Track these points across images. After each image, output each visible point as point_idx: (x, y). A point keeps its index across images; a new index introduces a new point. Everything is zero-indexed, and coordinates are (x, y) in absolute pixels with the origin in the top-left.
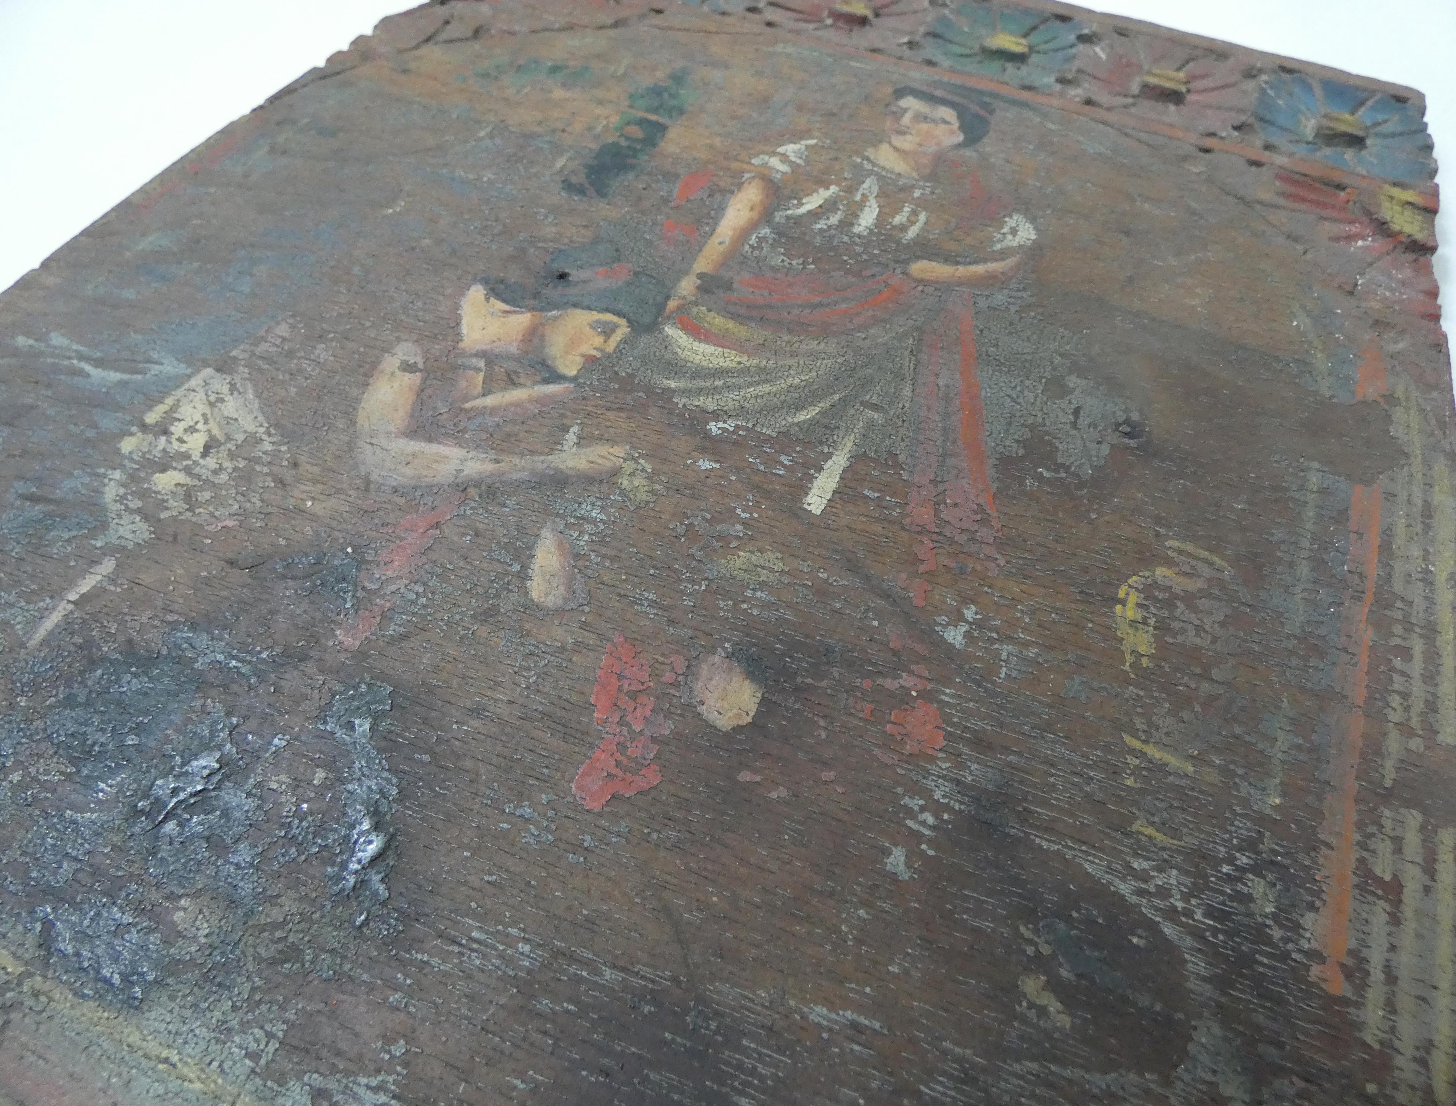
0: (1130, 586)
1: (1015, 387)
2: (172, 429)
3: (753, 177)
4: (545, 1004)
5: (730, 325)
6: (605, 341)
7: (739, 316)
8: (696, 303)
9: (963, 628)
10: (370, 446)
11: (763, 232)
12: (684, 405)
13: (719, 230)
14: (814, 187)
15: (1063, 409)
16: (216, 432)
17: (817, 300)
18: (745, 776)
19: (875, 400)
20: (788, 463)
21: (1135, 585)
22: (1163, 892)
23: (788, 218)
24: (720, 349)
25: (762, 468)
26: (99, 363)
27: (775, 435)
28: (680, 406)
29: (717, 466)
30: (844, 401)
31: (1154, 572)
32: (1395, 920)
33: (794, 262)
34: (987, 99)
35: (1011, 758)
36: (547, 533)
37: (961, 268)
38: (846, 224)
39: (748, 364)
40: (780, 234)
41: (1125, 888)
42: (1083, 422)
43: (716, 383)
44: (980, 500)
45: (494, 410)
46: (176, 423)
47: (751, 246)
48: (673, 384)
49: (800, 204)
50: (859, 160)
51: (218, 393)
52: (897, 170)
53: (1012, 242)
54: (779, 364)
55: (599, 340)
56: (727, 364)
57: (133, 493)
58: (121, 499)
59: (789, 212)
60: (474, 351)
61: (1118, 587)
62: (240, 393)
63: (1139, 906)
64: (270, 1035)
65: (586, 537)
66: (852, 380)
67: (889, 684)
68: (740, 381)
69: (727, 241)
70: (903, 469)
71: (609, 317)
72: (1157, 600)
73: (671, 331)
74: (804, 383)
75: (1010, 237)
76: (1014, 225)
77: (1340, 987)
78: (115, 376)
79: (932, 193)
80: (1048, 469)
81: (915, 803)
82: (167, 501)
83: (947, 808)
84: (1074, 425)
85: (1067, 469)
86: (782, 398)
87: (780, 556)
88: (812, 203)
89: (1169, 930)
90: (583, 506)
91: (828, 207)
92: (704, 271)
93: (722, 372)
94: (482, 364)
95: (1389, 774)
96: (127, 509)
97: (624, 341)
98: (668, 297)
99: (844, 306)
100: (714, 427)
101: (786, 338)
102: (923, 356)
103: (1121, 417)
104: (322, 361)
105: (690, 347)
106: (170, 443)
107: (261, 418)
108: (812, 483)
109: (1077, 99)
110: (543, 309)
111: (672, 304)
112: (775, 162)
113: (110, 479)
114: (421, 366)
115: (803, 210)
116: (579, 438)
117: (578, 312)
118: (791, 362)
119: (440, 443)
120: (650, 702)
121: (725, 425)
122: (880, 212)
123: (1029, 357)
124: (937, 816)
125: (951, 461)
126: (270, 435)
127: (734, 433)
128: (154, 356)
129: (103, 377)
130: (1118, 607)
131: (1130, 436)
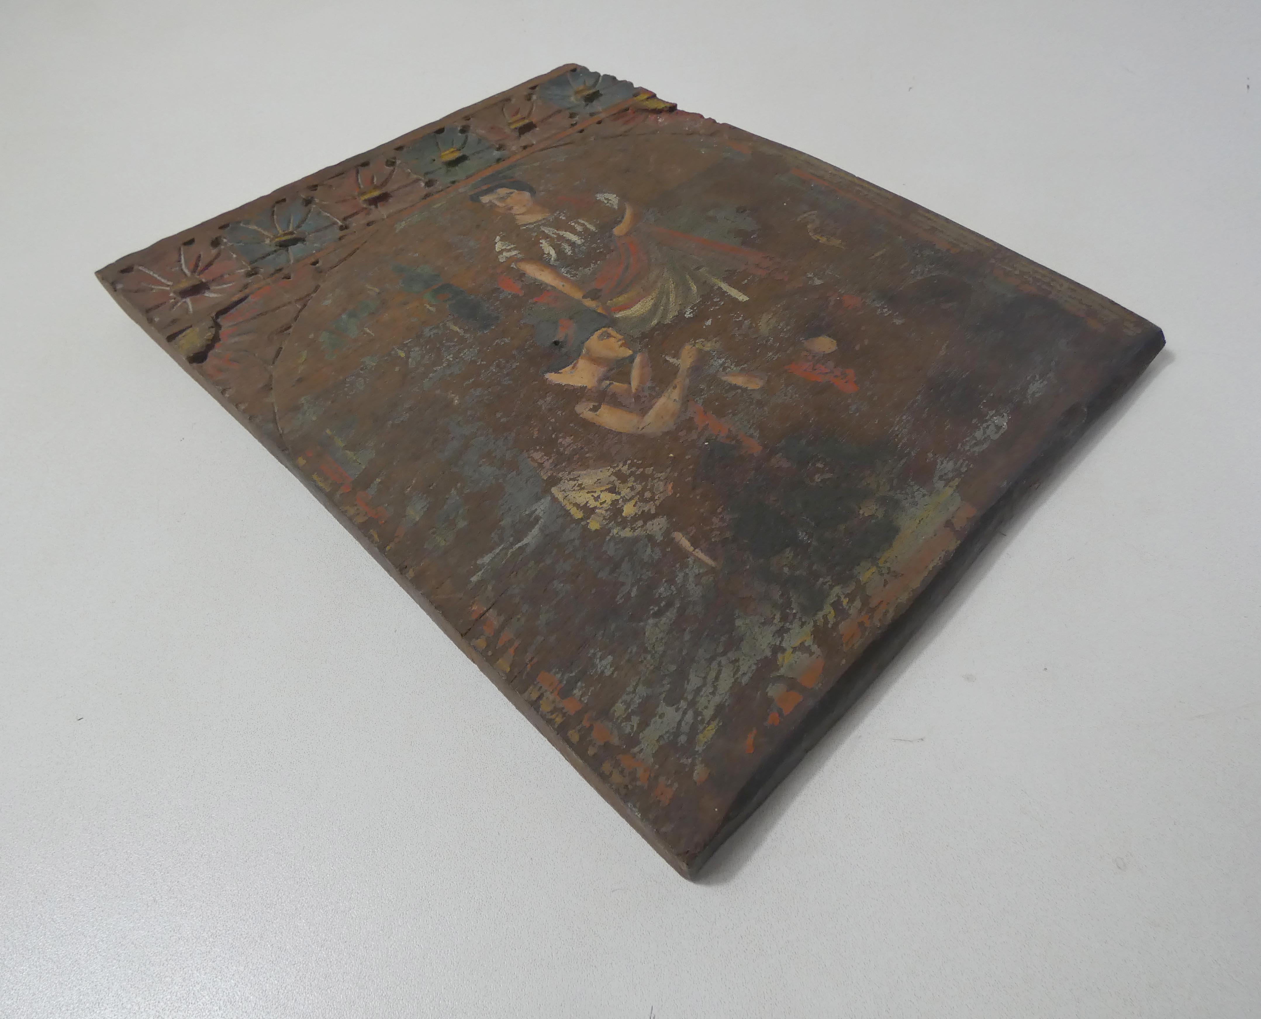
1: (706, 229)
2: (591, 506)
4: (924, 415)
9: (815, 279)
10: (643, 430)
12: (671, 321)
15: (724, 221)
16: (604, 488)
18: (857, 348)
21: (812, 234)
22: (922, 271)
25: (717, 307)
26: (518, 539)
29: (711, 319)
31: (809, 228)
33: (592, 266)
35: (869, 285)
36: (724, 378)
38: (572, 244)
41: (919, 277)
42: (732, 219)
46: (588, 505)
55: (612, 340)
57: (632, 525)
58: (633, 529)
61: (812, 238)
62: (579, 476)
63: (925, 277)
64: (918, 490)
65: (732, 367)
68: (664, 301)
69: (562, 283)
71: (597, 334)
72: (820, 232)
77: (957, 250)
78: (535, 531)
80: (752, 235)
81: (879, 311)
82: (643, 511)
83: (883, 305)
85: (754, 230)
89: (934, 274)
93: (655, 306)
94: (608, 382)
95: (899, 213)
96: (642, 526)
98: (595, 311)
100: (687, 315)
103: (734, 209)
104: (572, 442)
106: (602, 508)
113: (617, 533)
117: (587, 343)
119: (654, 404)
123: (691, 220)
124: (885, 308)
126: (617, 466)
127: (694, 311)
128: (527, 513)
129: (532, 538)
130: (820, 241)
131: (745, 211)
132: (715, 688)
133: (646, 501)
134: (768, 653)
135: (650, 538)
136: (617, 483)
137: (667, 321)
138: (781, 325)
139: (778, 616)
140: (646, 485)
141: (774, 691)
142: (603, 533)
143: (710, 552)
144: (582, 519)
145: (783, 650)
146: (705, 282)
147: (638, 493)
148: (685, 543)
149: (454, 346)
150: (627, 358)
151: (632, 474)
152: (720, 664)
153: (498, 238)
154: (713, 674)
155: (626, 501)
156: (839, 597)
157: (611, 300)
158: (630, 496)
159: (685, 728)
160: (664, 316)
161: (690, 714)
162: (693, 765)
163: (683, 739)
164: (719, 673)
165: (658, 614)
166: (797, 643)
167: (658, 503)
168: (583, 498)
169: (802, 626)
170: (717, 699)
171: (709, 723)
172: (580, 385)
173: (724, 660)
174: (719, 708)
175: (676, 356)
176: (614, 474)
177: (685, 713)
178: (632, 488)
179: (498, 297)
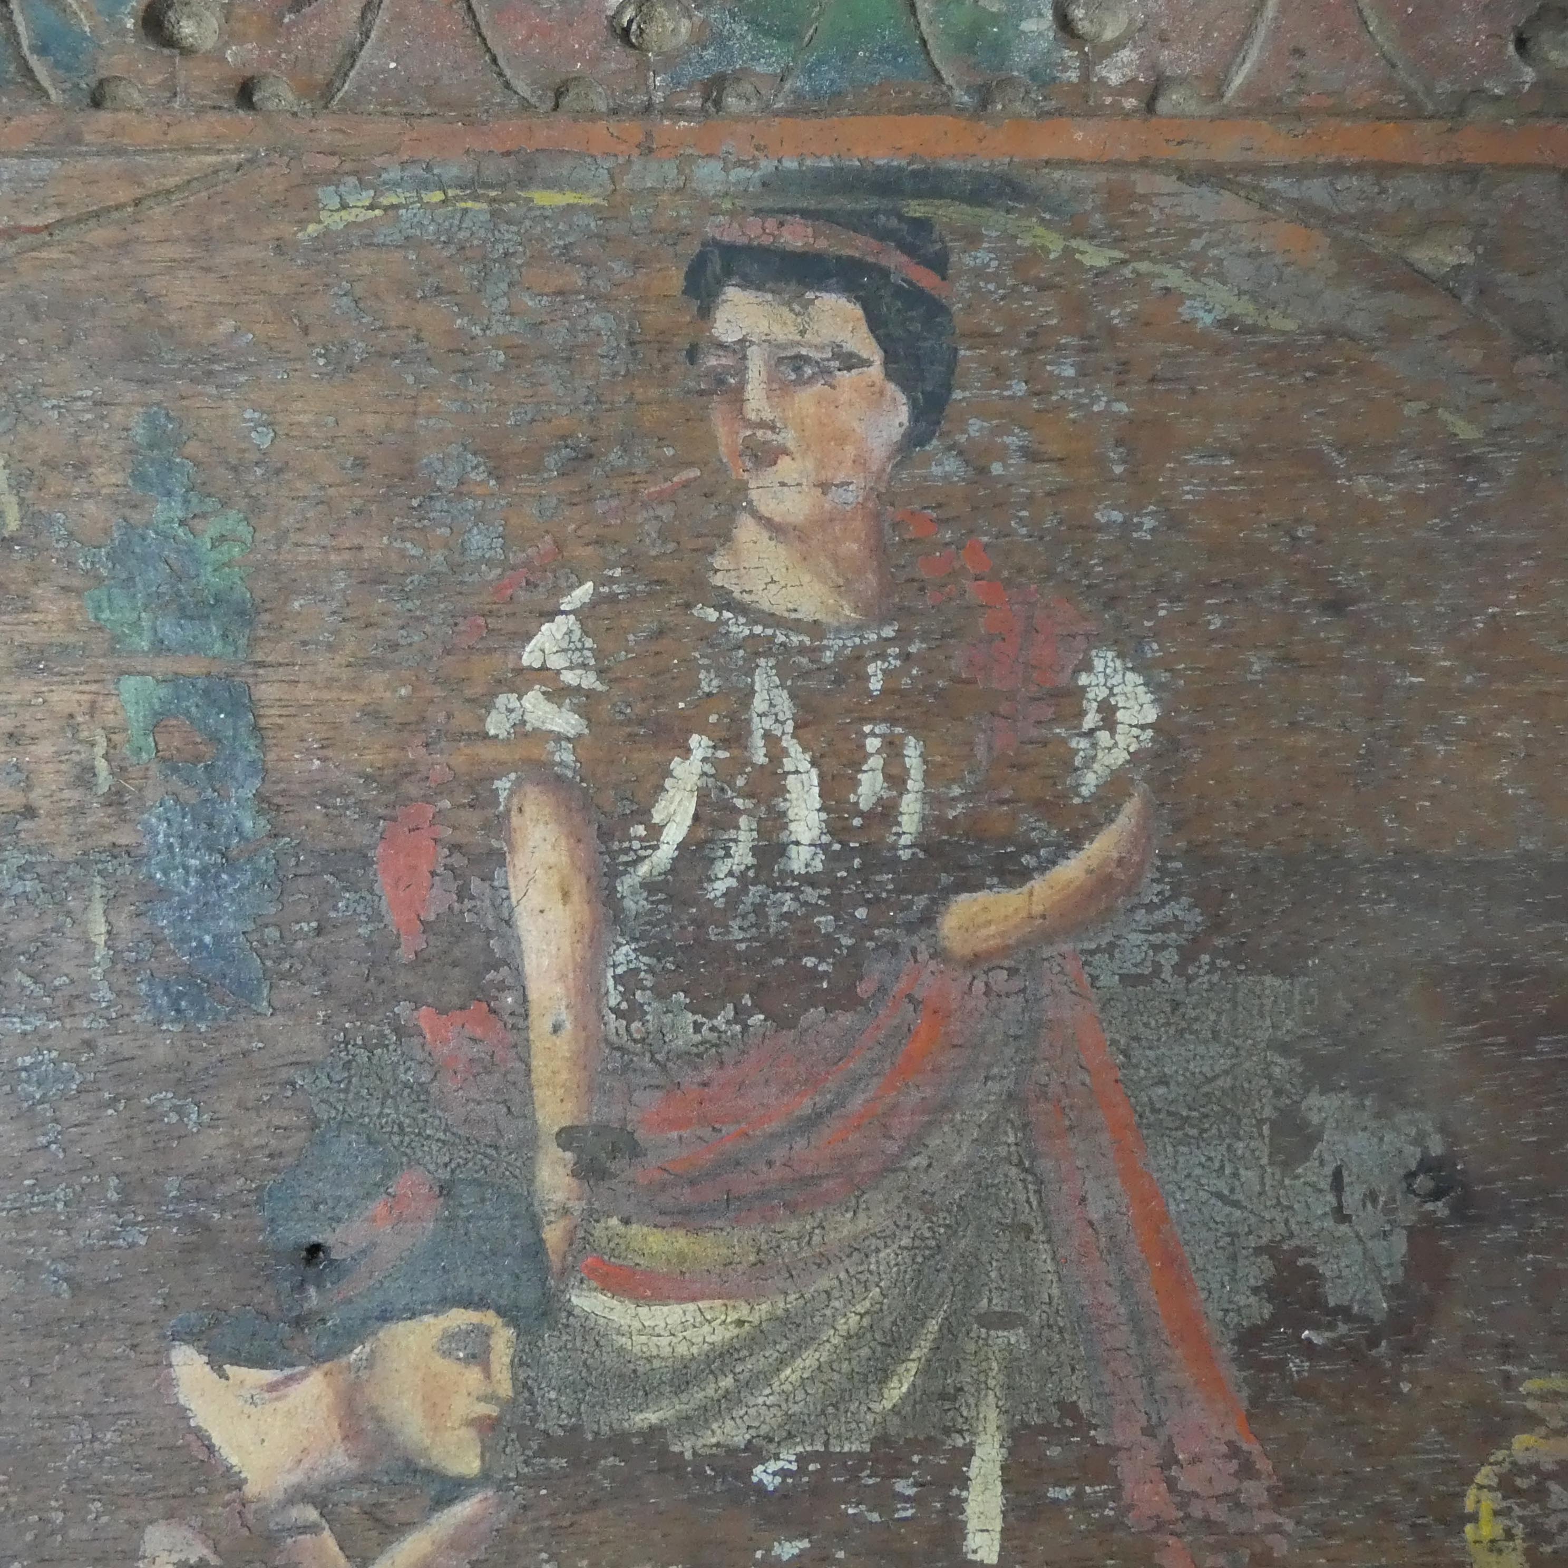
0: (1481, 1487)
1: (1222, 1167)
3: (518, 783)
5: (681, 1241)
6: (488, 1376)
7: (686, 1212)
8: (592, 1215)
11: (620, 957)
12: (695, 1453)
13: (533, 995)
14: (656, 756)
15: (1313, 1185)
17: (805, 1106)
19: (998, 1304)
20: (911, 1492)
21: (1486, 1482)
23: (649, 886)
24: (691, 1307)
25: (875, 1517)
27: (867, 1448)
28: (688, 1455)
29: (805, 1544)
30: (948, 1331)
31: (1507, 1449)
33: (719, 1021)
34: (916, 209)
37: (1038, 884)
39: (755, 1318)
42: (1352, 1198)
43: (722, 1384)
44: (1230, 1433)
47: (615, 1010)
48: (652, 1417)
49: (655, 831)
52: (808, 611)
54: (807, 1296)
55: (474, 1375)
56: (721, 1335)
59: (643, 869)
60: (281, 1496)
61: (1462, 1495)
66: (944, 1276)
69: (566, 1017)
70: (1095, 1427)
71: (459, 1318)
72: (1519, 1492)
74: (866, 1322)
75: (1103, 737)
76: (1103, 693)
79: (906, 657)
80: (1316, 1326)
84: (1339, 1214)
85: (1344, 1312)
86: (845, 1366)
92: (566, 1122)
94: (312, 1514)
97: (518, 1363)
98: (535, 1225)
99: (857, 1102)
100: (764, 1474)
101: (793, 1228)
102: (1045, 1165)
103: (1413, 1156)
105: (636, 1325)
108: (963, 1511)
109: (1127, 102)
111: (553, 1235)
115: (665, 853)
117: (400, 1328)
118: (824, 1282)
121: (780, 1464)
122: (821, 777)
123: (1225, 1082)
125: (1162, 1379)
127: (802, 1470)
130: (1469, 1528)
131: (1436, 1195)
137: (685, 1447)
146: (950, 1396)
150: (443, 1478)
153: (583, 593)
157: (626, 1222)
172: (234, 1460)
179: (329, 895)
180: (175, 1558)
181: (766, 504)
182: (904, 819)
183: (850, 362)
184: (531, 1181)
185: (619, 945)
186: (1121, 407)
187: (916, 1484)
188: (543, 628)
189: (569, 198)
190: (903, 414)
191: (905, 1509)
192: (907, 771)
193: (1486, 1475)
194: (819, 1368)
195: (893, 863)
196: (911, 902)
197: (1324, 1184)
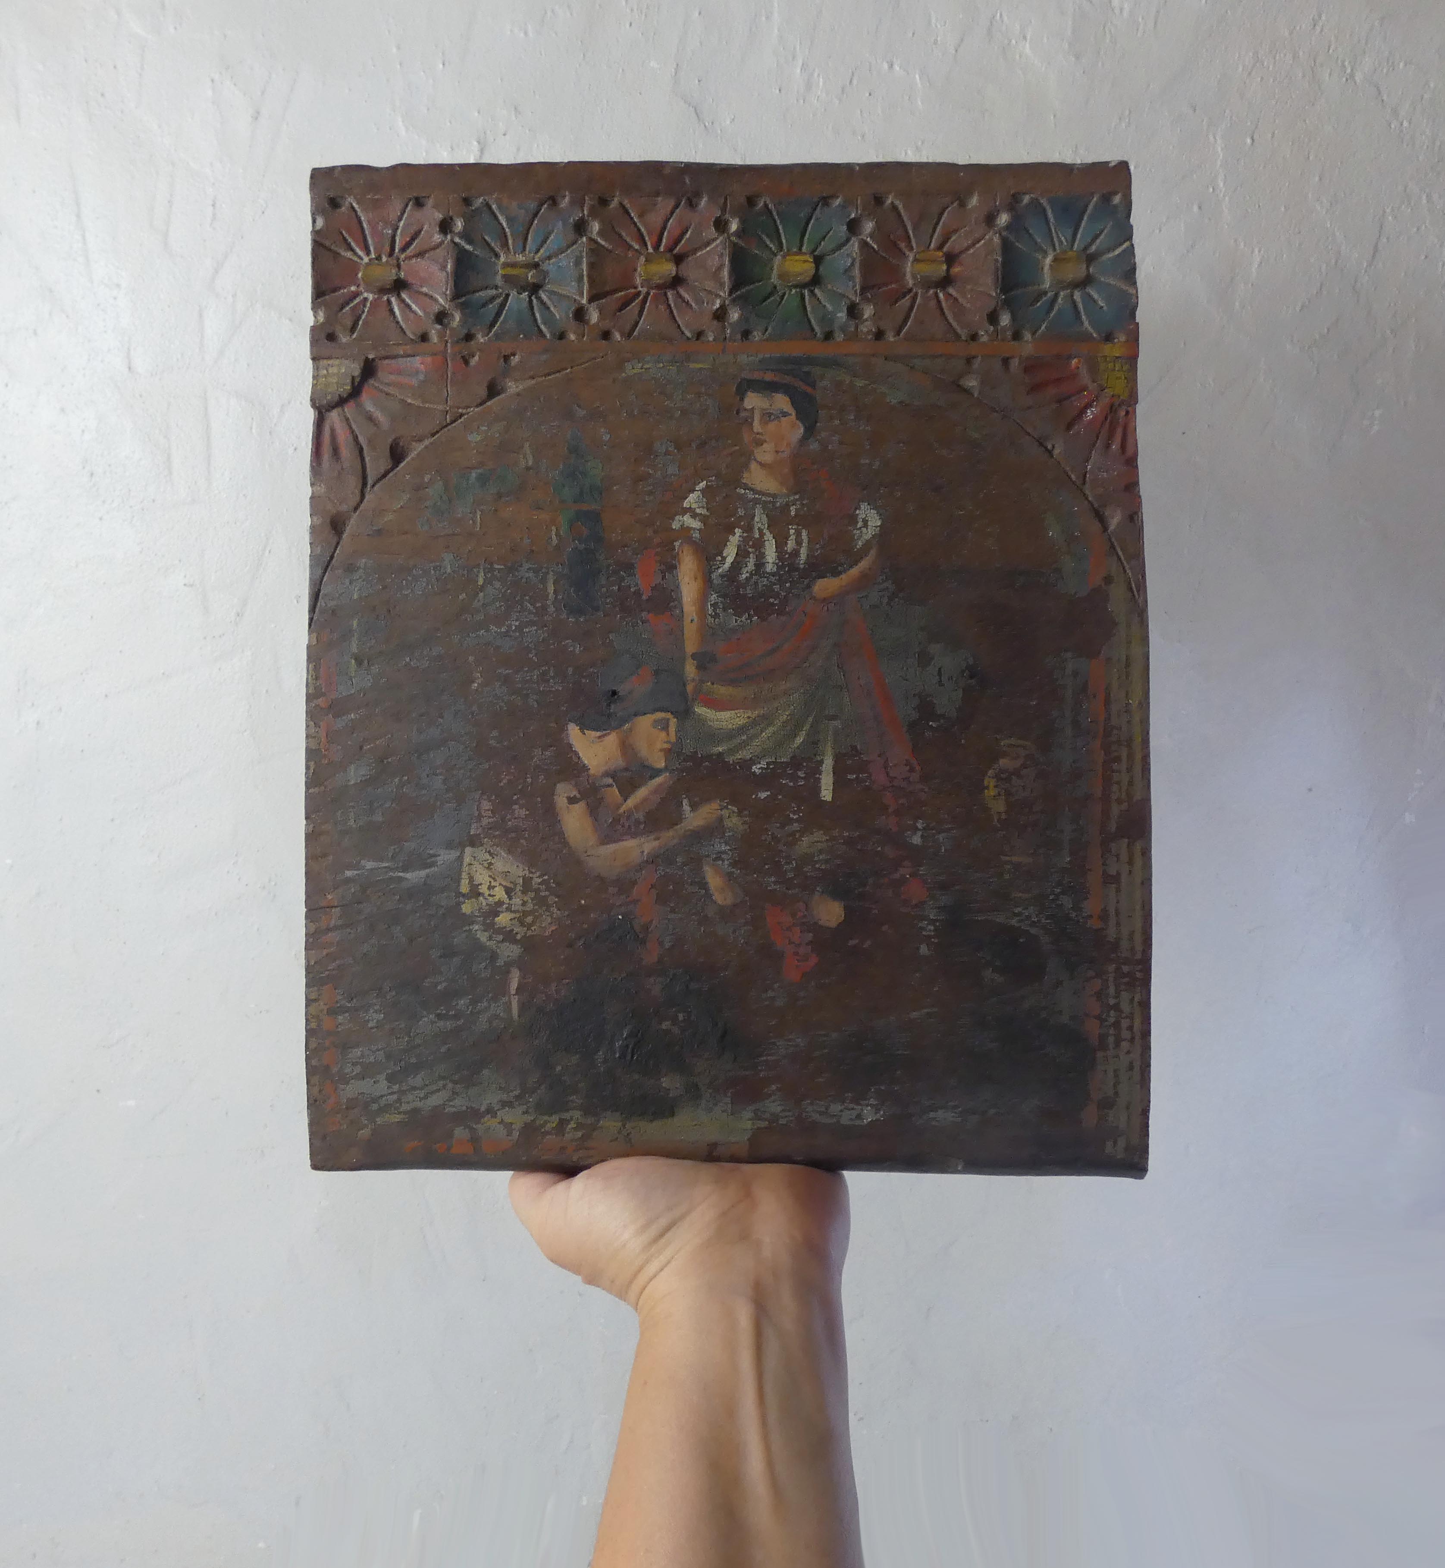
0: (990, 777)
1: (903, 668)
2: (481, 891)
4: (817, 1053)
8: (702, 681)
9: (919, 833)
15: (932, 674)
16: (504, 883)
18: (851, 943)
20: (803, 776)
21: (991, 775)
22: (1028, 917)
23: (722, 576)
26: (405, 869)
28: (731, 762)
29: (769, 793)
31: (998, 764)
32: (1118, 890)
34: (806, 369)
35: (957, 887)
37: (843, 576)
40: (725, 596)
41: (1014, 922)
42: (944, 679)
45: (636, 807)
46: (480, 887)
48: (720, 749)
49: (724, 559)
50: (743, 491)
51: (485, 861)
53: (868, 534)
55: (663, 734)
56: (741, 722)
58: (490, 938)
59: (720, 570)
61: (983, 780)
63: (1020, 927)
64: (726, 1104)
65: (726, 862)
67: (897, 876)
71: (660, 715)
72: (1002, 779)
73: (700, 710)
75: (864, 530)
77: (1099, 925)
78: (423, 873)
80: (934, 721)
81: (924, 923)
83: (937, 920)
84: (940, 683)
85: (942, 716)
86: (782, 733)
87: (822, 832)
88: (730, 553)
89: (1033, 931)
90: (716, 846)
91: (742, 554)
92: (694, 651)
93: (742, 729)
94: (610, 781)
95: (1113, 827)
96: (499, 942)
98: (684, 685)
100: (756, 769)
103: (964, 665)
107: (521, 866)
108: (820, 782)
109: (870, 337)
110: (620, 726)
111: (690, 688)
112: (688, 520)
113: (476, 931)
114: (578, 796)
115: (727, 565)
116: (691, 806)
117: (641, 718)
118: (776, 704)
119: (623, 840)
120: (798, 929)
121: (761, 765)
123: (904, 640)
124: (935, 926)
128: (431, 852)
129: (415, 876)
130: (986, 791)
131: (971, 677)
132: (426, 1097)
133: (522, 924)
134: (483, 1109)
135: (494, 957)
136: (519, 888)
137: (731, 759)
138: (821, 857)
139: (517, 1093)
140: (536, 911)
141: (460, 1133)
142: (469, 920)
143: (523, 1007)
144: (464, 895)
145: (494, 1115)
146: (815, 743)
147: (524, 911)
148: (514, 985)
149: (530, 612)
150: (653, 769)
151: (537, 891)
152: (444, 1086)
153: (703, 484)
154: (435, 1087)
155: (509, 909)
156: (572, 1119)
157: (713, 684)
158: (517, 908)
159: (383, 1102)
160: (732, 751)
161: (395, 1097)
162: (366, 1126)
163: (375, 1107)
164: (438, 1090)
165: (439, 1016)
166: (508, 1119)
167: (529, 933)
168: (482, 877)
169: (524, 1113)
170: (419, 1104)
171: (399, 1113)
172: (586, 762)
173: (450, 1085)
174: (415, 1111)
175: (694, 807)
176: (524, 878)
177: (393, 1093)
178: (524, 903)
179: (622, 579)
180: (566, 795)
181: (759, 458)
182: (802, 555)
183: (785, 414)
184: (683, 671)
185: (712, 595)
186: (868, 428)
187: (805, 773)
188: (691, 495)
189: (700, 366)
190: (802, 430)
191: (801, 782)
192: (802, 540)
193: (990, 773)
194: (774, 733)
195: (797, 569)
196: (804, 581)
197: (936, 673)
